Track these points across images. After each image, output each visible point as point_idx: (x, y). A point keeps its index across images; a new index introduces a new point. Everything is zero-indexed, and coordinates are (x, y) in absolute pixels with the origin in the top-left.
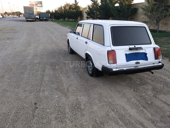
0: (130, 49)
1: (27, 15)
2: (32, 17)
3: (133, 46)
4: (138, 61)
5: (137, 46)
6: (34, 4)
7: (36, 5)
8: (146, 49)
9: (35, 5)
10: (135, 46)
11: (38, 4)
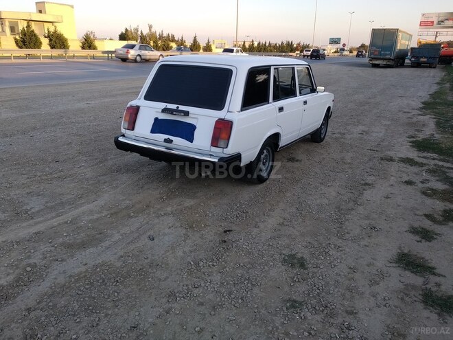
0: (165, 111)
1: (375, 51)
2: (386, 55)
3: (174, 106)
4: (171, 138)
5: (182, 108)
6: (432, 22)
7: (440, 22)
8: (199, 117)
9: (435, 23)
10: (178, 107)
11: (447, 19)
